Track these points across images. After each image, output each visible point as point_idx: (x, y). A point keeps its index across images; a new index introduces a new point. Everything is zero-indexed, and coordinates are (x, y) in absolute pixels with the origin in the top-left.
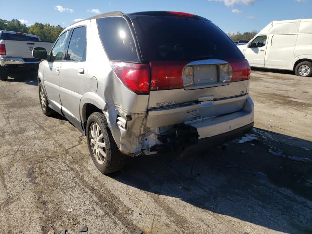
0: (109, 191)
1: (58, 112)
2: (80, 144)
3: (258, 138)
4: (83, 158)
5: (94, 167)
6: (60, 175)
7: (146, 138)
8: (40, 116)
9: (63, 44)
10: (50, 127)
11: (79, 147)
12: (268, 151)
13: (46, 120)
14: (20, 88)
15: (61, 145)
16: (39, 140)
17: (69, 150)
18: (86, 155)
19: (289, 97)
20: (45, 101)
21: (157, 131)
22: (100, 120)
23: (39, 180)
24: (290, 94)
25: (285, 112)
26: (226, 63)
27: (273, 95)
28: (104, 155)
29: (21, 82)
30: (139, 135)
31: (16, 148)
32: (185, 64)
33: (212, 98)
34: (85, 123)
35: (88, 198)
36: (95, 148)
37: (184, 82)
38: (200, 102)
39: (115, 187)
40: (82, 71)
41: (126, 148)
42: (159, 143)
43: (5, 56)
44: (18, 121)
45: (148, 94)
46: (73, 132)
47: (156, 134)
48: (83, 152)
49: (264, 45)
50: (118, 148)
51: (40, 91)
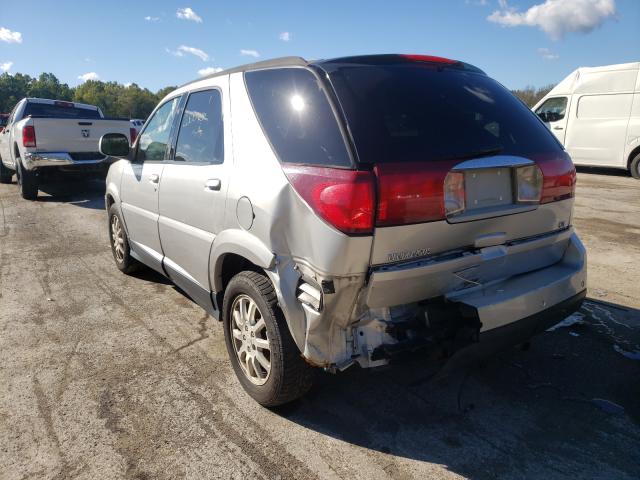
0: (282, 449)
1: (155, 269)
2: (203, 337)
3: (584, 319)
4: (215, 370)
5: (240, 389)
6: (169, 411)
7: (361, 328)
8: (111, 275)
9: (165, 127)
10: (136, 298)
11: (203, 344)
12: (613, 349)
13: (125, 283)
14: (64, 214)
15: (162, 340)
16: (116, 329)
17: (181, 352)
18: (219, 363)
19: (628, 226)
20: (122, 245)
21: (385, 314)
22: (257, 290)
23: (125, 422)
24: (629, 220)
25: (628, 259)
26: (531, 162)
27: (592, 223)
28: (268, 366)
29: (64, 201)
30: (346, 324)
31: (67, 347)
32: (448, 168)
33: (502, 238)
34: (221, 295)
35: (239, 464)
36: (243, 349)
37: (448, 206)
38: (479, 249)
39: (294, 437)
40: (215, 184)
41: (319, 353)
42: (389, 340)
43: (34, 149)
44: (67, 287)
45: (371, 234)
46: (185, 311)
47: (382, 321)
48: (213, 356)
49: (562, 117)
50: (300, 353)
51: (111, 221)
